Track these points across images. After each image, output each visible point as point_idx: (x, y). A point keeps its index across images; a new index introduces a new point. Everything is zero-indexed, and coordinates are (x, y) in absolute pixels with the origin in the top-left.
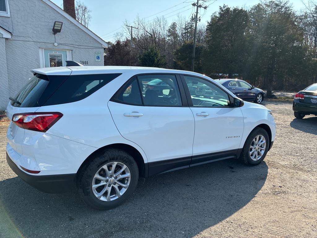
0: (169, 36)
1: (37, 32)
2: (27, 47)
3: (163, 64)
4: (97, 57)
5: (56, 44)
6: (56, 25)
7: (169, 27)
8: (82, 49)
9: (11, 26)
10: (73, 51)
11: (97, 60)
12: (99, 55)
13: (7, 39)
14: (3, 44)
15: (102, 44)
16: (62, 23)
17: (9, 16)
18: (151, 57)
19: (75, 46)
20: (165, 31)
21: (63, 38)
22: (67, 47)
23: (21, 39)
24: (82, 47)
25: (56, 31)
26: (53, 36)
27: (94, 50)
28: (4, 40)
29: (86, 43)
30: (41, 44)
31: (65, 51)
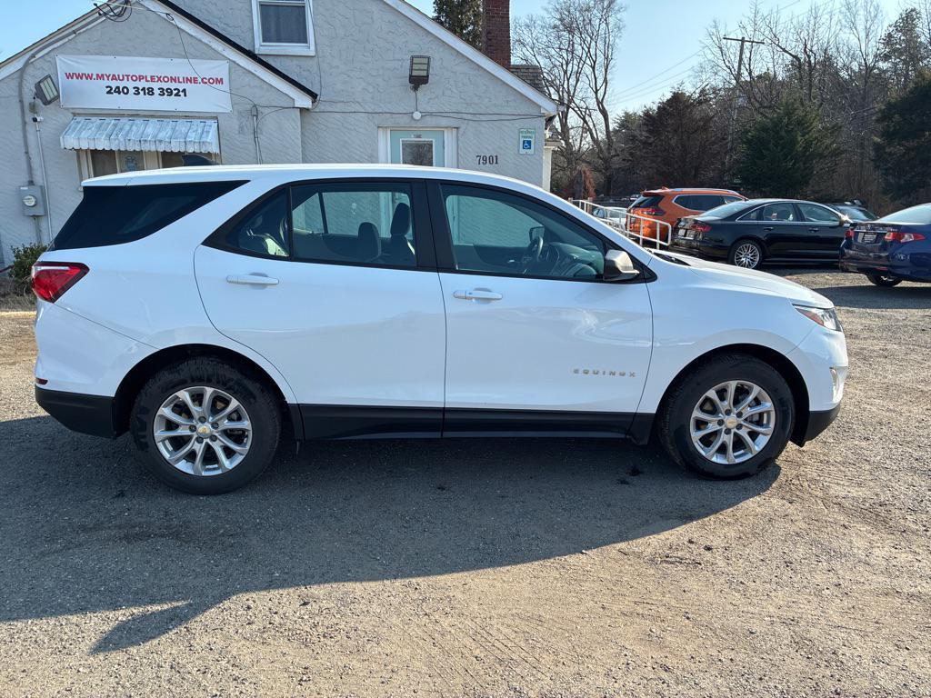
0: (886, 58)
1: (374, 87)
2: (350, 127)
3: (826, 153)
4: (524, 142)
5: (417, 115)
6: (415, 67)
7: (890, 26)
8: (483, 123)
9: (317, 79)
10: (461, 130)
11: (523, 151)
12: (530, 137)
13: (302, 110)
14: (295, 122)
15: (540, 107)
16: (429, 58)
17: (313, 54)
18: (783, 133)
19: (465, 116)
20: (873, 43)
21: (437, 97)
22: (444, 122)
23: (339, 107)
24: (483, 118)
25: (417, 81)
26: (413, 94)
27: (518, 124)
28: (298, 112)
29: (495, 105)
30: (383, 116)
31: (440, 130)
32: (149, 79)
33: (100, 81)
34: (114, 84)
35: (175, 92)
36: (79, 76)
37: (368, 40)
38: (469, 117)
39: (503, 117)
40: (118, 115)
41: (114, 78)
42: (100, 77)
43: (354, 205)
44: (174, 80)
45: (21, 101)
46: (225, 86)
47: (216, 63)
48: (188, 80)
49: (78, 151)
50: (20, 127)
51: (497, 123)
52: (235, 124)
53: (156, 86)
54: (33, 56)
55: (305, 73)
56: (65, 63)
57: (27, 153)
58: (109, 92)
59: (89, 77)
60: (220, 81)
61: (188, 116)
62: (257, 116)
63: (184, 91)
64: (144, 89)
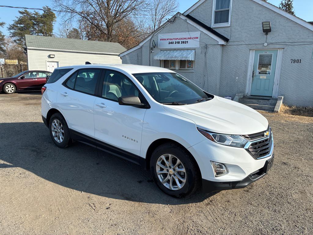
1: (250, 35)
2: (239, 50)
5: (266, 44)
6: (264, 26)
8: (296, 46)
9: (230, 34)
10: (285, 49)
13: (223, 45)
16: (269, 22)
17: (229, 26)
19: (287, 43)
22: (278, 46)
23: (236, 43)
24: (296, 44)
25: (267, 31)
26: (265, 36)
28: (220, 46)
29: (302, 38)
30: (252, 45)
31: (276, 50)
32: (179, 39)
33: (167, 41)
34: (170, 41)
35: (185, 42)
36: (163, 40)
37: (250, 18)
38: (290, 44)
39: (306, 43)
40: (170, 50)
41: (171, 39)
42: (168, 39)
43: (237, 78)
44: (185, 39)
45: (150, 47)
46: (198, 40)
47: (197, 32)
48: (189, 38)
49: (161, 61)
50: (149, 54)
51: (303, 46)
52: (200, 51)
53: (180, 41)
54: (154, 35)
55: (226, 32)
56: (161, 36)
57: (150, 61)
58: (169, 44)
59: (165, 40)
60: (197, 38)
61: (188, 49)
62: (206, 48)
63: (187, 42)
64: (177, 42)
